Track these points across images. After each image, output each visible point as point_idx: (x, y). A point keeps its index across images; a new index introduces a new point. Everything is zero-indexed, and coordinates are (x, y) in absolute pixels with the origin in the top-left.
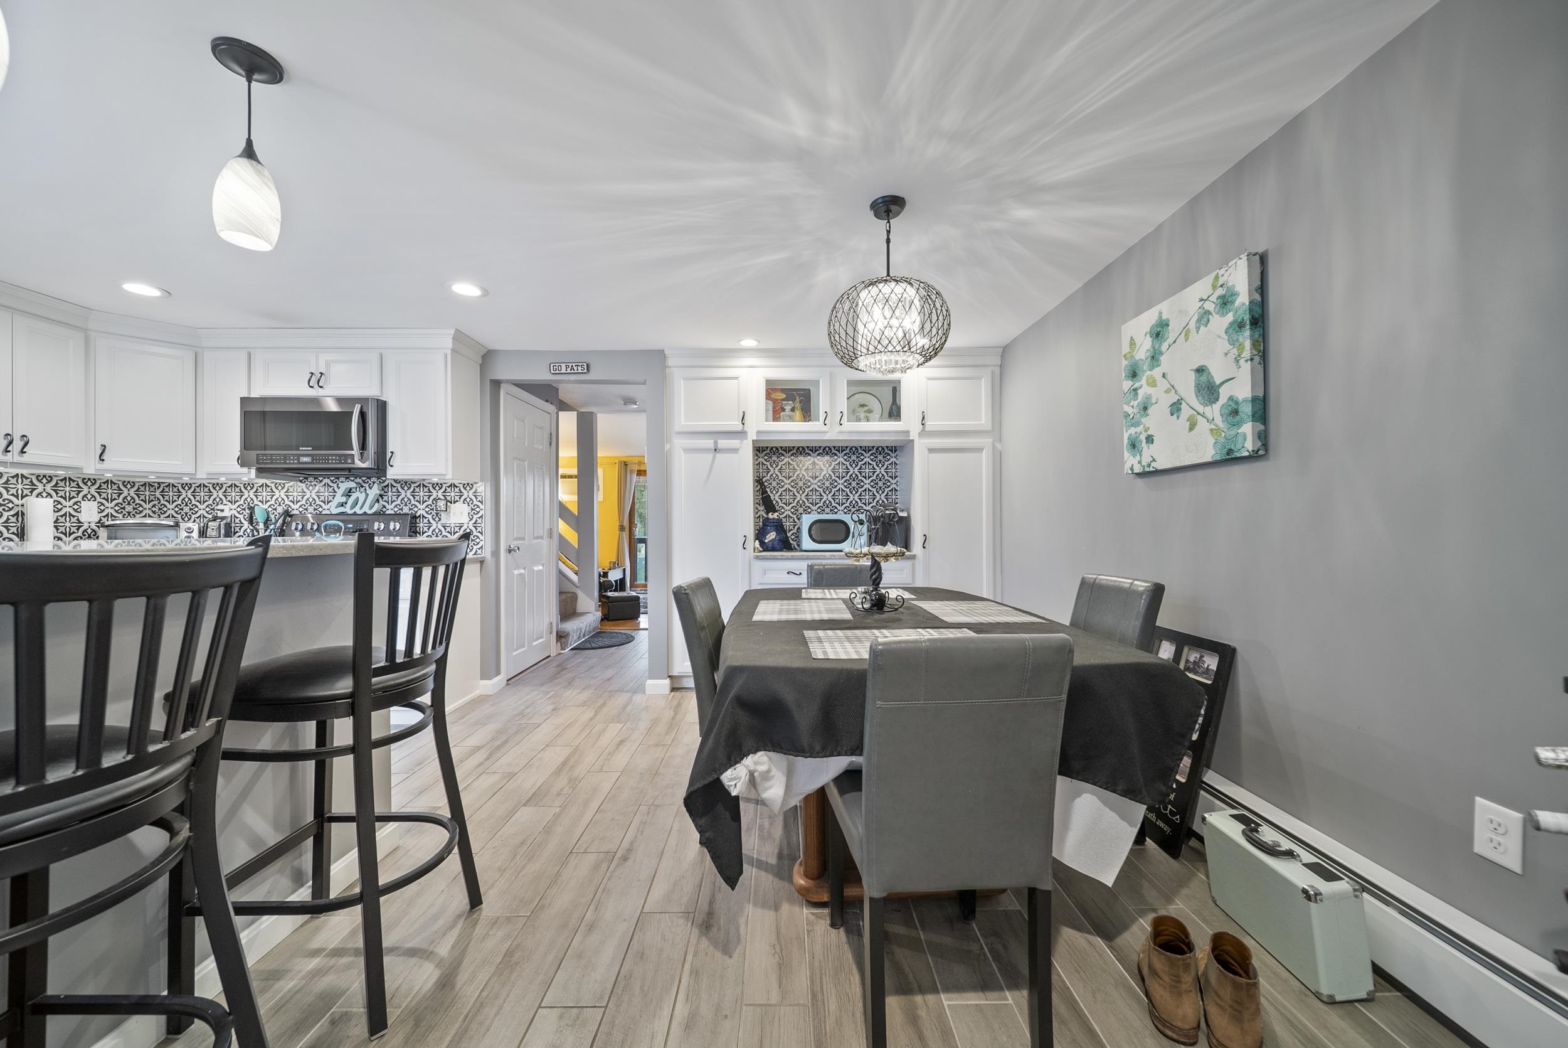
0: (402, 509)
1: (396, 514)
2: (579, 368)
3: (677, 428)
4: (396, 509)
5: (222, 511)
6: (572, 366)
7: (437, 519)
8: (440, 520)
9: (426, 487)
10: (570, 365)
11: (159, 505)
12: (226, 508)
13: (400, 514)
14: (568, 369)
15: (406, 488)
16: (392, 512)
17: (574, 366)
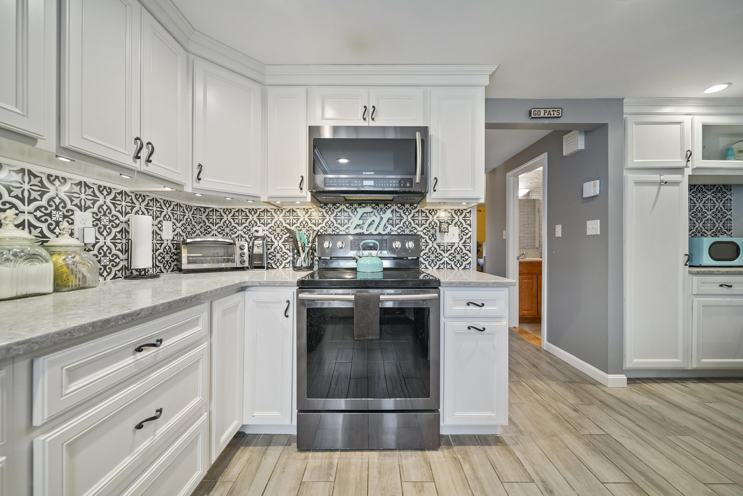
0: (404, 231)
1: (399, 235)
2: (555, 113)
3: (630, 165)
4: (399, 231)
5: (257, 231)
6: (549, 111)
7: (433, 239)
8: (435, 240)
9: (424, 212)
10: (548, 110)
11: (205, 226)
12: (260, 229)
13: (402, 235)
14: (546, 114)
15: (407, 213)
16: (396, 233)
17: (551, 111)
